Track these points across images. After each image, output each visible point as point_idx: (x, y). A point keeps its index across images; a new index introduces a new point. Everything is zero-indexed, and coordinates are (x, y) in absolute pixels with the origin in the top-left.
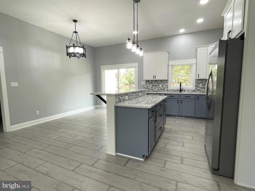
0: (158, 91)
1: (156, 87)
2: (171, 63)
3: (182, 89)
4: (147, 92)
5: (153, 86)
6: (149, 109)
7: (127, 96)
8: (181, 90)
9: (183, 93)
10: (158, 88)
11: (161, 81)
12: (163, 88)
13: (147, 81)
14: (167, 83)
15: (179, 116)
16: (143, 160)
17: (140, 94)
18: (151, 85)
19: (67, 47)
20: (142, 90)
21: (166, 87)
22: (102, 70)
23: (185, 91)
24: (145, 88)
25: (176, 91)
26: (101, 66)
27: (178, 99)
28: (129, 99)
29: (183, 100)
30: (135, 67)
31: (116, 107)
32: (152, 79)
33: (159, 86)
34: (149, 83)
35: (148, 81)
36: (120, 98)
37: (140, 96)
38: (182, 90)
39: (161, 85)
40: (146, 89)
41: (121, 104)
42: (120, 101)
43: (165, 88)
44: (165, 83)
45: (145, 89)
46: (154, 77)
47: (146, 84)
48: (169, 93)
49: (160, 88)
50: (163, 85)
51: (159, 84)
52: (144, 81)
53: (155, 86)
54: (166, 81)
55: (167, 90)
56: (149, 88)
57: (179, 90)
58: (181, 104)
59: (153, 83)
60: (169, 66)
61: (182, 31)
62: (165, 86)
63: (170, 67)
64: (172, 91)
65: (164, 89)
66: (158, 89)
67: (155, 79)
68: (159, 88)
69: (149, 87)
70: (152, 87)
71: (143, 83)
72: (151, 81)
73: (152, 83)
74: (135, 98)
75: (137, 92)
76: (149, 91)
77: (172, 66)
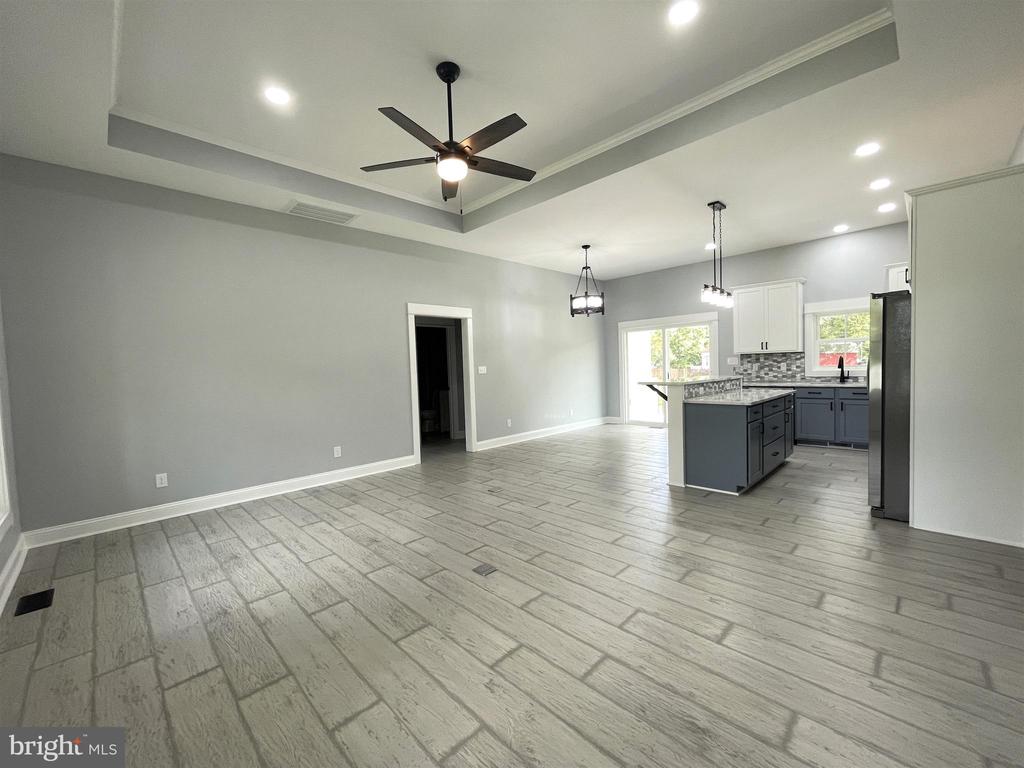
0: (777, 382)
1: (771, 370)
2: (811, 308)
3: (846, 375)
4: (746, 384)
5: (761, 368)
6: (748, 407)
7: (702, 388)
8: (843, 378)
9: (848, 384)
11: (784, 354)
12: (790, 373)
13: (744, 356)
14: (802, 360)
15: (836, 445)
16: (737, 494)
17: (728, 385)
18: (756, 366)
19: (572, 299)
20: (733, 377)
21: (799, 370)
22: (622, 335)
23: (856, 379)
24: (737, 373)
25: (830, 381)
26: (620, 324)
27: (832, 401)
28: (705, 394)
29: (845, 402)
30: (710, 322)
31: (685, 405)
32: (758, 350)
33: (779, 368)
34: (749, 362)
35: (749, 356)
36: (691, 390)
37: (726, 390)
38: (848, 378)
39: (783, 366)
40: (741, 377)
41: (692, 401)
42: (691, 395)
43: (796, 373)
44: (797, 359)
45: (739, 377)
46: (765, 345)
47: (742, 364)
48: (808, 384)
49: (781, 372)
50: (788, 365)
51: (780, 362)
52: (736, 356)
53: (767, 369)
54: (800, 355)
55: (804, 378)
56: (750, 374)
57: (837, 378)
58: (842, 413)
59: (762, 360)
60: (806, 316)
61: (842, 228)
62: (797, 367)
63: (809, 320)
64: (819, 380)
65: (793, 376)
66: (775, 377)
67: (765, 351)
68: (778, 372)
69: (749, 372)
70: (758, 372)
71: (734, 361)
72: (754, 358)
73: (758, 360)
74: (717, 393)
75: (720, 382)
76: (750, 381)
77: (816, 316)
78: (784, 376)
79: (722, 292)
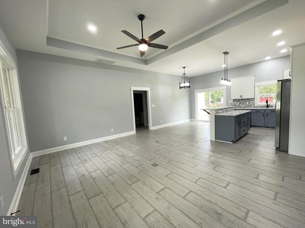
0: (245, 108)
1: (243, 104)
2: (257, 84)
3: (268, 105)
4: (235, 109)
5: (240, 103)
6: (235, 116)
7: (221, 111)
8: (268, 106)
9: (269, 108)
10: (245, 105)
11: (248, 99)
13: (234, 100)
14: (254, 101)
15: (265, 127)
16: (232, 143)
17: (229, 109)
18: (238, 103)
20: (231, 107)
21: (253, 104)
22: (196, 93)
23: (272, 106)
24: (232, 105)
25: (263, 107)
26: (195, 91)
27: (264, 114)
29: (268, 114)
30: (223, 89)
31: (215, 116)
32: (239, 98)
33: (246, 103)
34: (236, 102)
35: (236, 100)
36: (217, 111)
37: (229, 111)
38: (269, 106)
40: (234, 106)
41: (217, 115)
42: (217, 113)
44: (252, 100)
46: (241, 96)
47: (234, 102)
48: (256, 108)
49: (247, 105)
50: (249, 102)
51: (246, 102)
52: (232, 100)
55: (254, 107)
57: (266, 106)
58: (267, 117)
61: (268, 58)
62: (252, 103)
63: (256, 88)
64: (259, 107)
65: (251, 106)
67: (241, 98)
69: (236, 105)
70: (239, 105)
72: (238, 100)
73: (239, 101)
75: (227, 108)
76: (236, 107)
77: (259, 87)
78: (248, 106)
79: (227, 80)
